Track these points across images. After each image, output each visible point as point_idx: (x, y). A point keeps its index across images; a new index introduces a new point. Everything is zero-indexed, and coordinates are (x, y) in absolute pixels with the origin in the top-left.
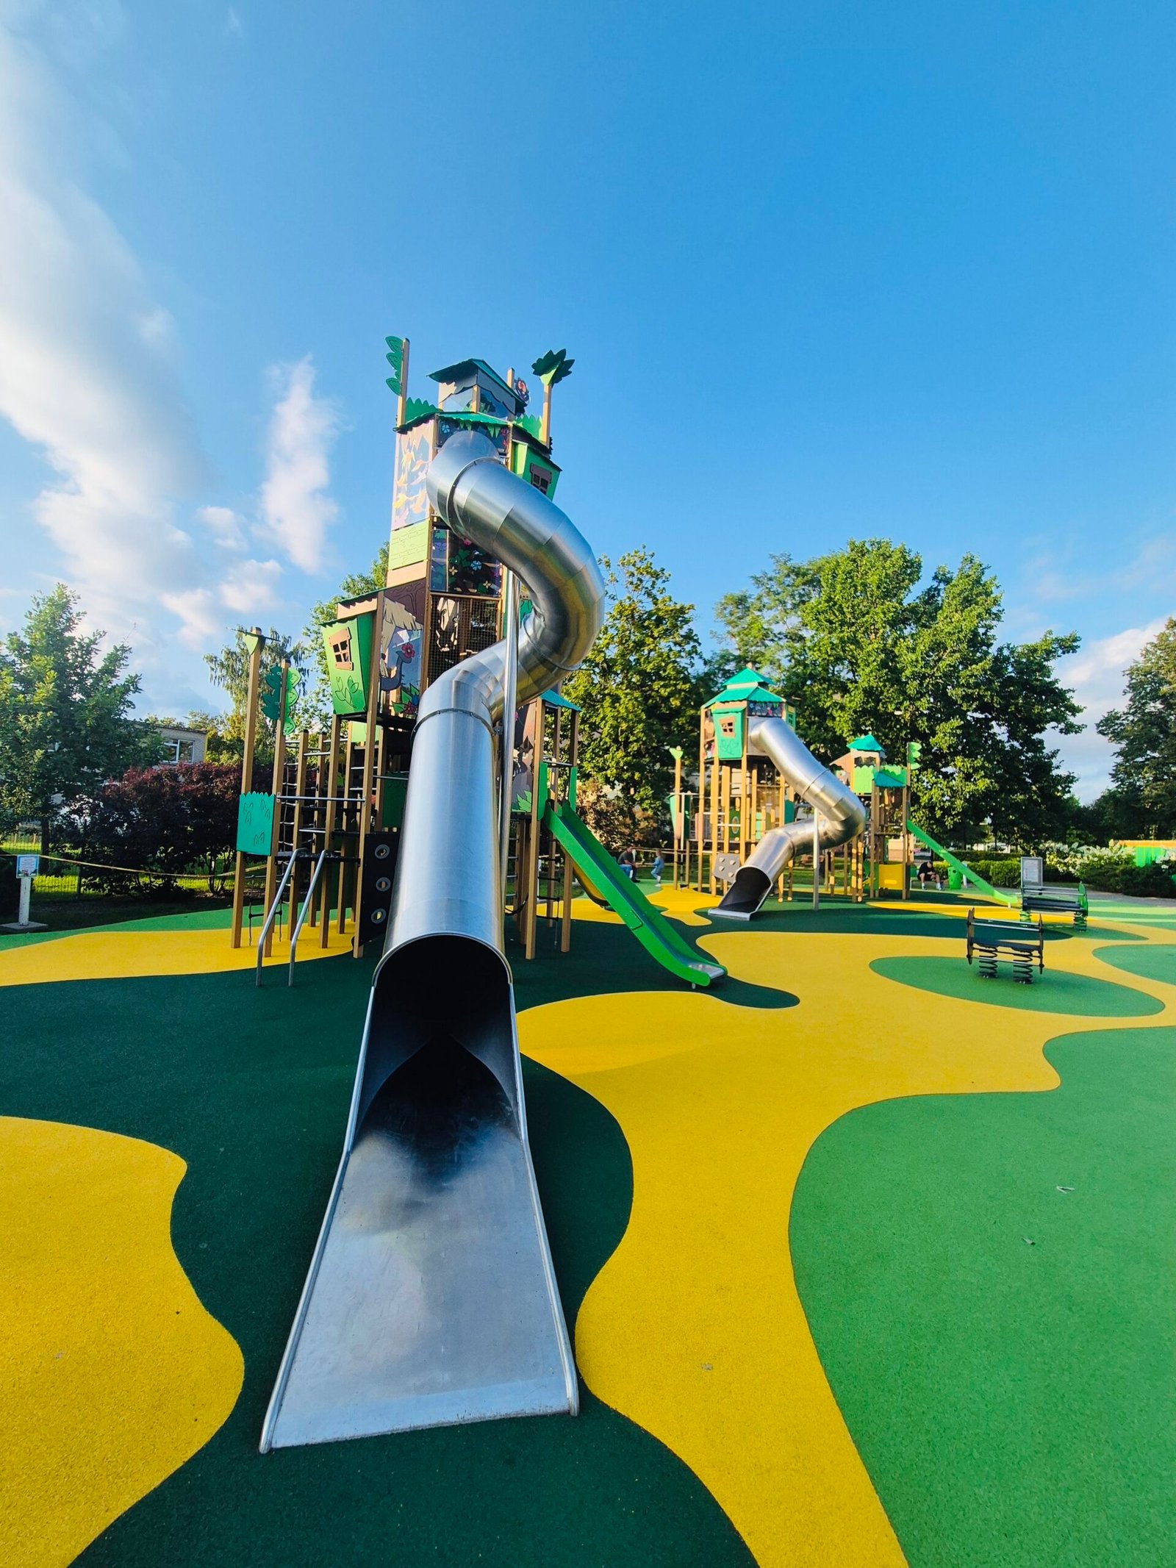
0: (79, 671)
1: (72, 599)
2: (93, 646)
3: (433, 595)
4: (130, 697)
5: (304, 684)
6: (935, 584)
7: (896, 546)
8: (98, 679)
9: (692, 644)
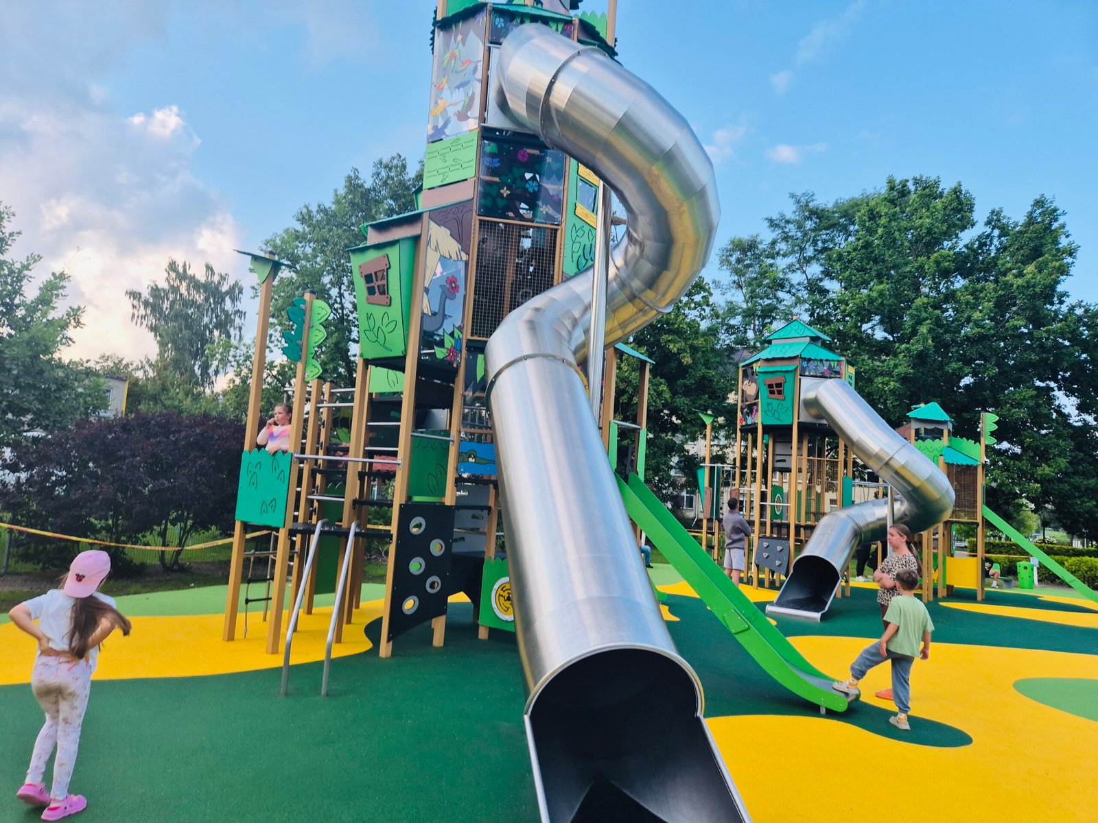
0: (8, 300)
1: (6, 216)
2: (26, 272)
3: (480, 221)
4: (71, 332)
5: (240, 328)
6: (988, 230)
7: (946, 186)
8: (31, 309)
9: (703, 294)
